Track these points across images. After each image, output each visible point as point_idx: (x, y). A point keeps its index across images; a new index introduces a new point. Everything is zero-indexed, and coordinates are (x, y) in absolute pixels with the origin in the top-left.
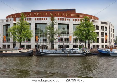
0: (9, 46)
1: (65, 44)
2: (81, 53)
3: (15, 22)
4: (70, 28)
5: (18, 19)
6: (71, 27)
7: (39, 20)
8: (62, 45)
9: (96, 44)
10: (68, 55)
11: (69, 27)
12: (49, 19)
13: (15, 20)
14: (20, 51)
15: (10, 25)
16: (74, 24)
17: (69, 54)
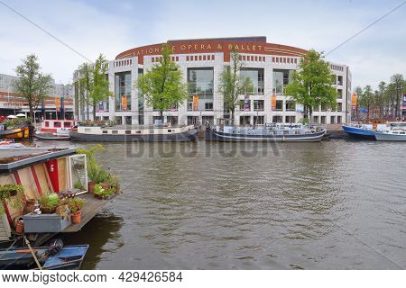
0: (129, 119)
1: (255, 114)
2: (310, 135)
3: (141, 66)
4: (265, 78)
5: (147, 58)
6: (269, 75)
7: (196, 59)
8: (248, 117)
9: (336, 114)
10: (284, 139)
11: (263, 76)
12: (219, 56)
13: (141, 62)
14: (169, 131)
15: (129, 72)
16: (275, 70)
17: (286, 137)
